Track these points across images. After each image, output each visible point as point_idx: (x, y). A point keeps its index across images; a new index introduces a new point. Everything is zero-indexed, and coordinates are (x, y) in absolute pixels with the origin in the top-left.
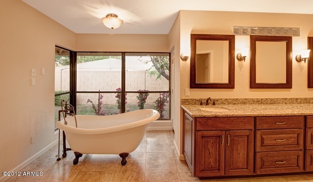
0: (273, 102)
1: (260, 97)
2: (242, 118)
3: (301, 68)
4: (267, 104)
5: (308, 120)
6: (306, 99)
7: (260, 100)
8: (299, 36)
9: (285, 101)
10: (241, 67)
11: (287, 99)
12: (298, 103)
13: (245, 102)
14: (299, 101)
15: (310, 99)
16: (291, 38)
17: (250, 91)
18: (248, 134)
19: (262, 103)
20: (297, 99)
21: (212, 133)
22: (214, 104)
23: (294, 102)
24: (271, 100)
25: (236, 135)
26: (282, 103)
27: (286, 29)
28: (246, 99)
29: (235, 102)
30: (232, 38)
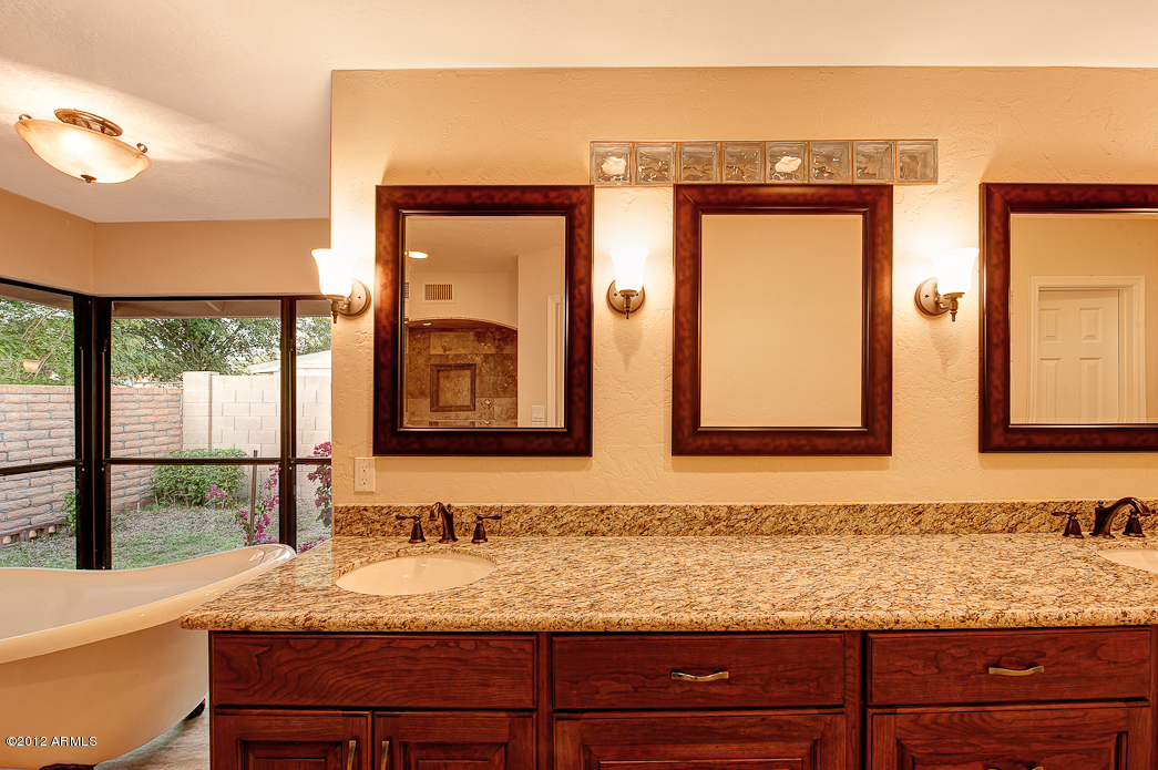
0: (788, 524)
1: (720, 501)
2: (468, 645)
3: (946, 351)
4: (757, 532)
5: (878, 661)
6: (965, 510)
7: (723, 514)
8: (934, 180)
9: (856, 520)
10: (628, 346)
11: (862, 509)
12: (923, 533)
13: (644, 523)
14: (927, 517)
15: (989, 507)
16: (885, 192)
17: (676, 469)
18: (503, 734)
19: (731, 530)
20: (918, 511)
21: (297, 724)
22: (479, 536)
23: (905, 525)
24: (782, 512)
25: (436, 738)
26: (839, 531)
27: (870, 149)
28: (650, 510)
29: (597, 522)
30: (575, 197)
